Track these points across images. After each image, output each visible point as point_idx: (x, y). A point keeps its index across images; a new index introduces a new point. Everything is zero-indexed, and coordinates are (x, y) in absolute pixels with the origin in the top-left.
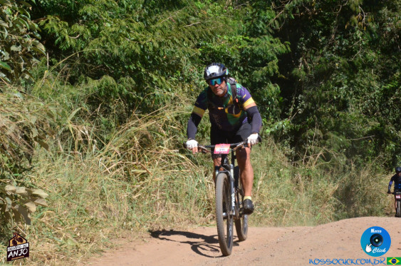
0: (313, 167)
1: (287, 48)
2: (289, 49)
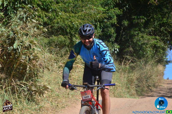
0: (128, 66)
1: (121, 12)
2: (122, 13)
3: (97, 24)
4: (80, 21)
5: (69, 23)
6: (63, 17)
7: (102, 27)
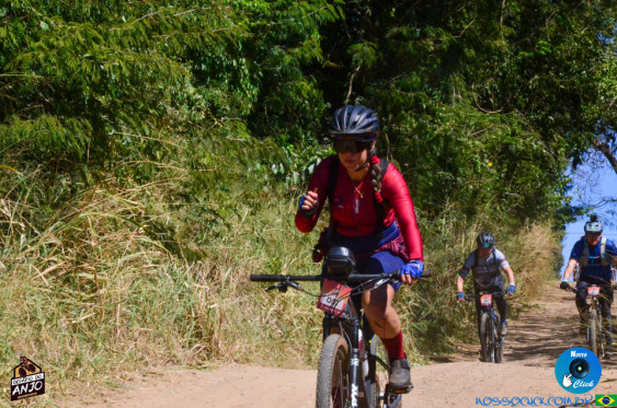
1: (337, 12)
2: (342, 14)
3: (240, 65)
4: (130, 56)
5: (86, 67)
6: (55, 43)
7: (259, 75)
